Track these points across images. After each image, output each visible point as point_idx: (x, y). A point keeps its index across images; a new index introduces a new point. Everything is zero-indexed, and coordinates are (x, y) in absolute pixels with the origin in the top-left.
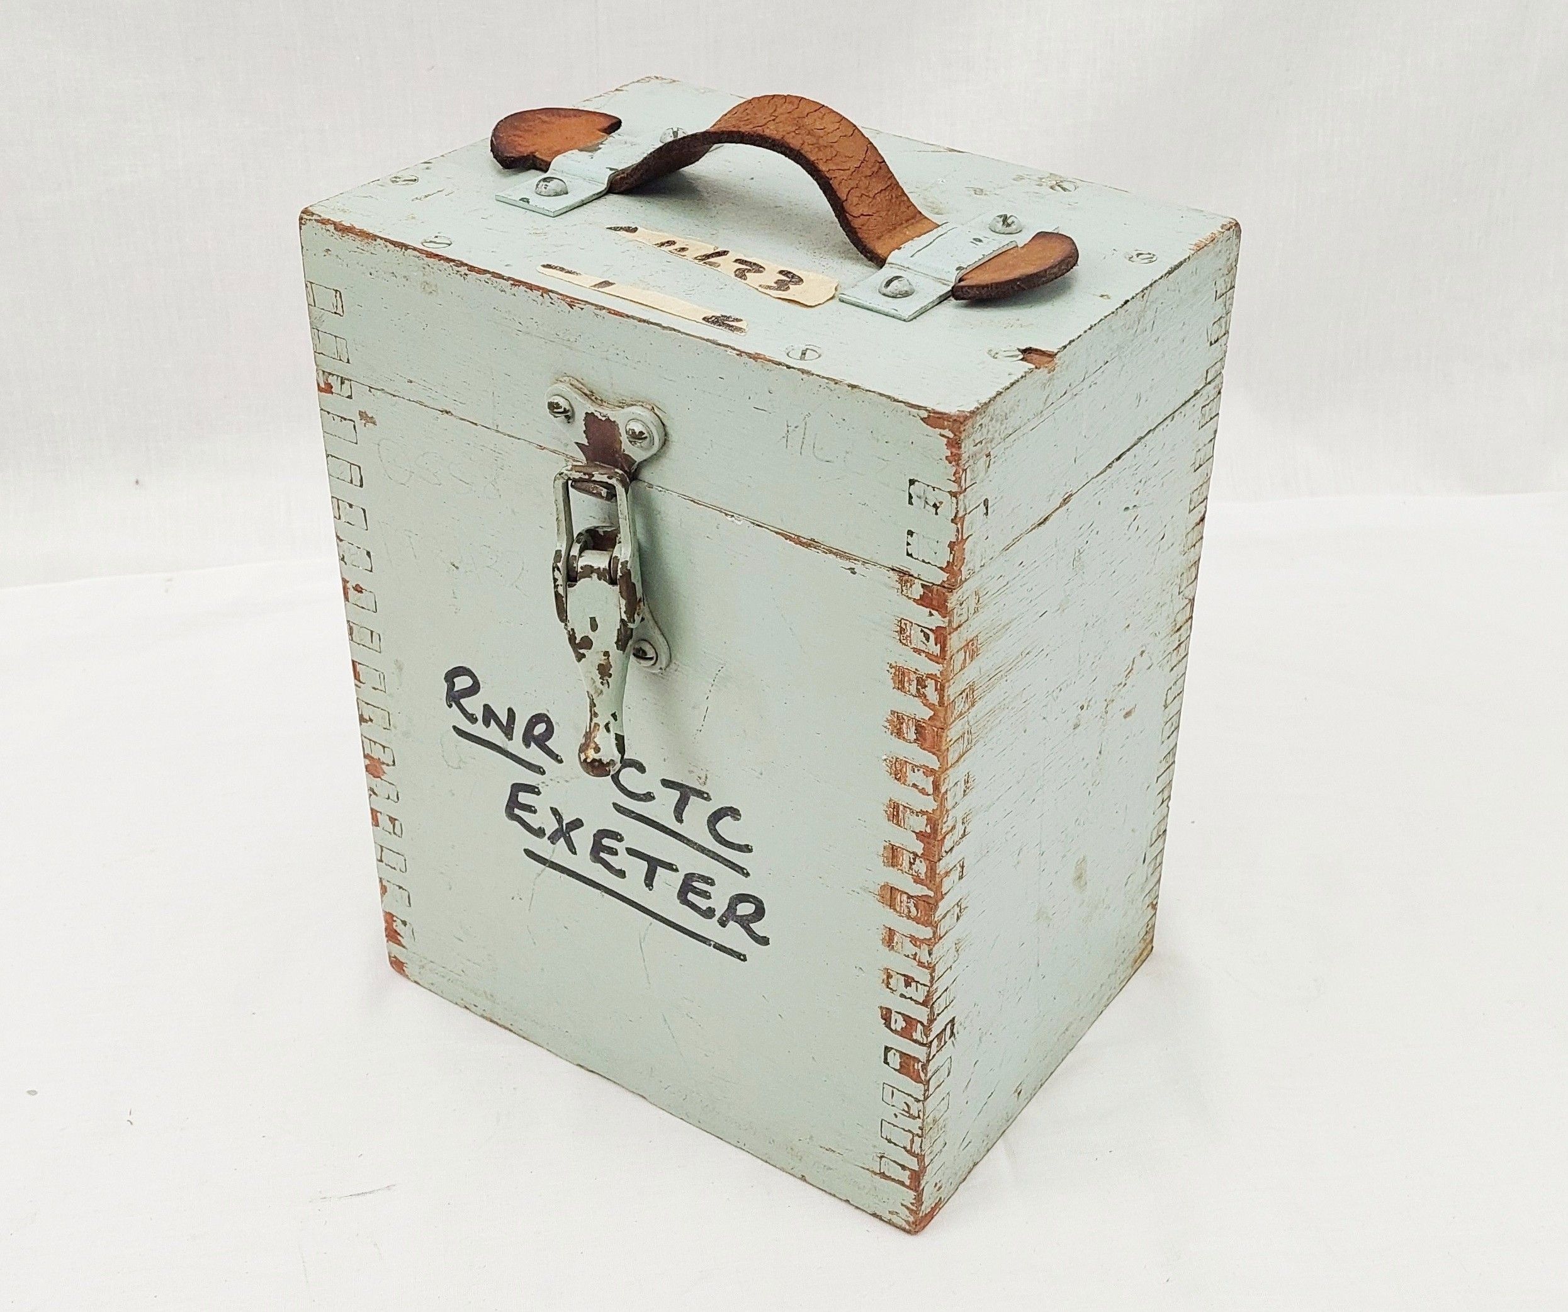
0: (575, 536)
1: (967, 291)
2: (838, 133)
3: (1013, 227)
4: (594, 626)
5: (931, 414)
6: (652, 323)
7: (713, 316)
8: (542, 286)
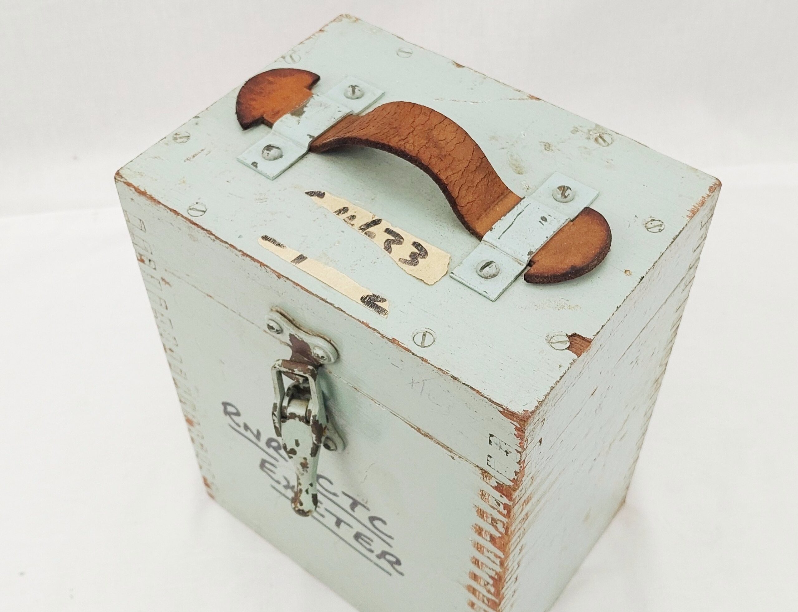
0: (286, 389)
1: (534, 279)
2: (455, 142)
3: (569, 197)
4: (297, 444)
5: (505, 411)
6: (328, 302)
7: (368, 296)
8: (261, 261)
